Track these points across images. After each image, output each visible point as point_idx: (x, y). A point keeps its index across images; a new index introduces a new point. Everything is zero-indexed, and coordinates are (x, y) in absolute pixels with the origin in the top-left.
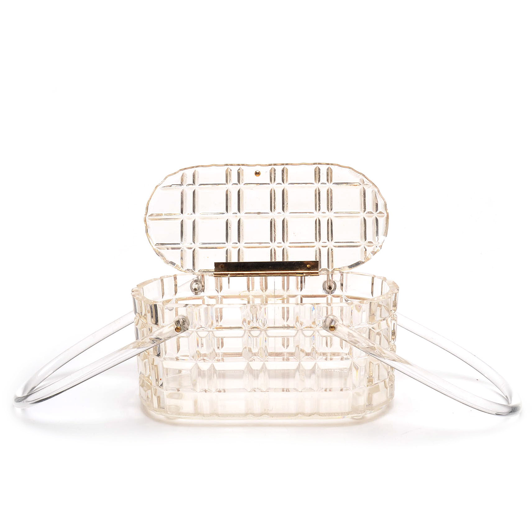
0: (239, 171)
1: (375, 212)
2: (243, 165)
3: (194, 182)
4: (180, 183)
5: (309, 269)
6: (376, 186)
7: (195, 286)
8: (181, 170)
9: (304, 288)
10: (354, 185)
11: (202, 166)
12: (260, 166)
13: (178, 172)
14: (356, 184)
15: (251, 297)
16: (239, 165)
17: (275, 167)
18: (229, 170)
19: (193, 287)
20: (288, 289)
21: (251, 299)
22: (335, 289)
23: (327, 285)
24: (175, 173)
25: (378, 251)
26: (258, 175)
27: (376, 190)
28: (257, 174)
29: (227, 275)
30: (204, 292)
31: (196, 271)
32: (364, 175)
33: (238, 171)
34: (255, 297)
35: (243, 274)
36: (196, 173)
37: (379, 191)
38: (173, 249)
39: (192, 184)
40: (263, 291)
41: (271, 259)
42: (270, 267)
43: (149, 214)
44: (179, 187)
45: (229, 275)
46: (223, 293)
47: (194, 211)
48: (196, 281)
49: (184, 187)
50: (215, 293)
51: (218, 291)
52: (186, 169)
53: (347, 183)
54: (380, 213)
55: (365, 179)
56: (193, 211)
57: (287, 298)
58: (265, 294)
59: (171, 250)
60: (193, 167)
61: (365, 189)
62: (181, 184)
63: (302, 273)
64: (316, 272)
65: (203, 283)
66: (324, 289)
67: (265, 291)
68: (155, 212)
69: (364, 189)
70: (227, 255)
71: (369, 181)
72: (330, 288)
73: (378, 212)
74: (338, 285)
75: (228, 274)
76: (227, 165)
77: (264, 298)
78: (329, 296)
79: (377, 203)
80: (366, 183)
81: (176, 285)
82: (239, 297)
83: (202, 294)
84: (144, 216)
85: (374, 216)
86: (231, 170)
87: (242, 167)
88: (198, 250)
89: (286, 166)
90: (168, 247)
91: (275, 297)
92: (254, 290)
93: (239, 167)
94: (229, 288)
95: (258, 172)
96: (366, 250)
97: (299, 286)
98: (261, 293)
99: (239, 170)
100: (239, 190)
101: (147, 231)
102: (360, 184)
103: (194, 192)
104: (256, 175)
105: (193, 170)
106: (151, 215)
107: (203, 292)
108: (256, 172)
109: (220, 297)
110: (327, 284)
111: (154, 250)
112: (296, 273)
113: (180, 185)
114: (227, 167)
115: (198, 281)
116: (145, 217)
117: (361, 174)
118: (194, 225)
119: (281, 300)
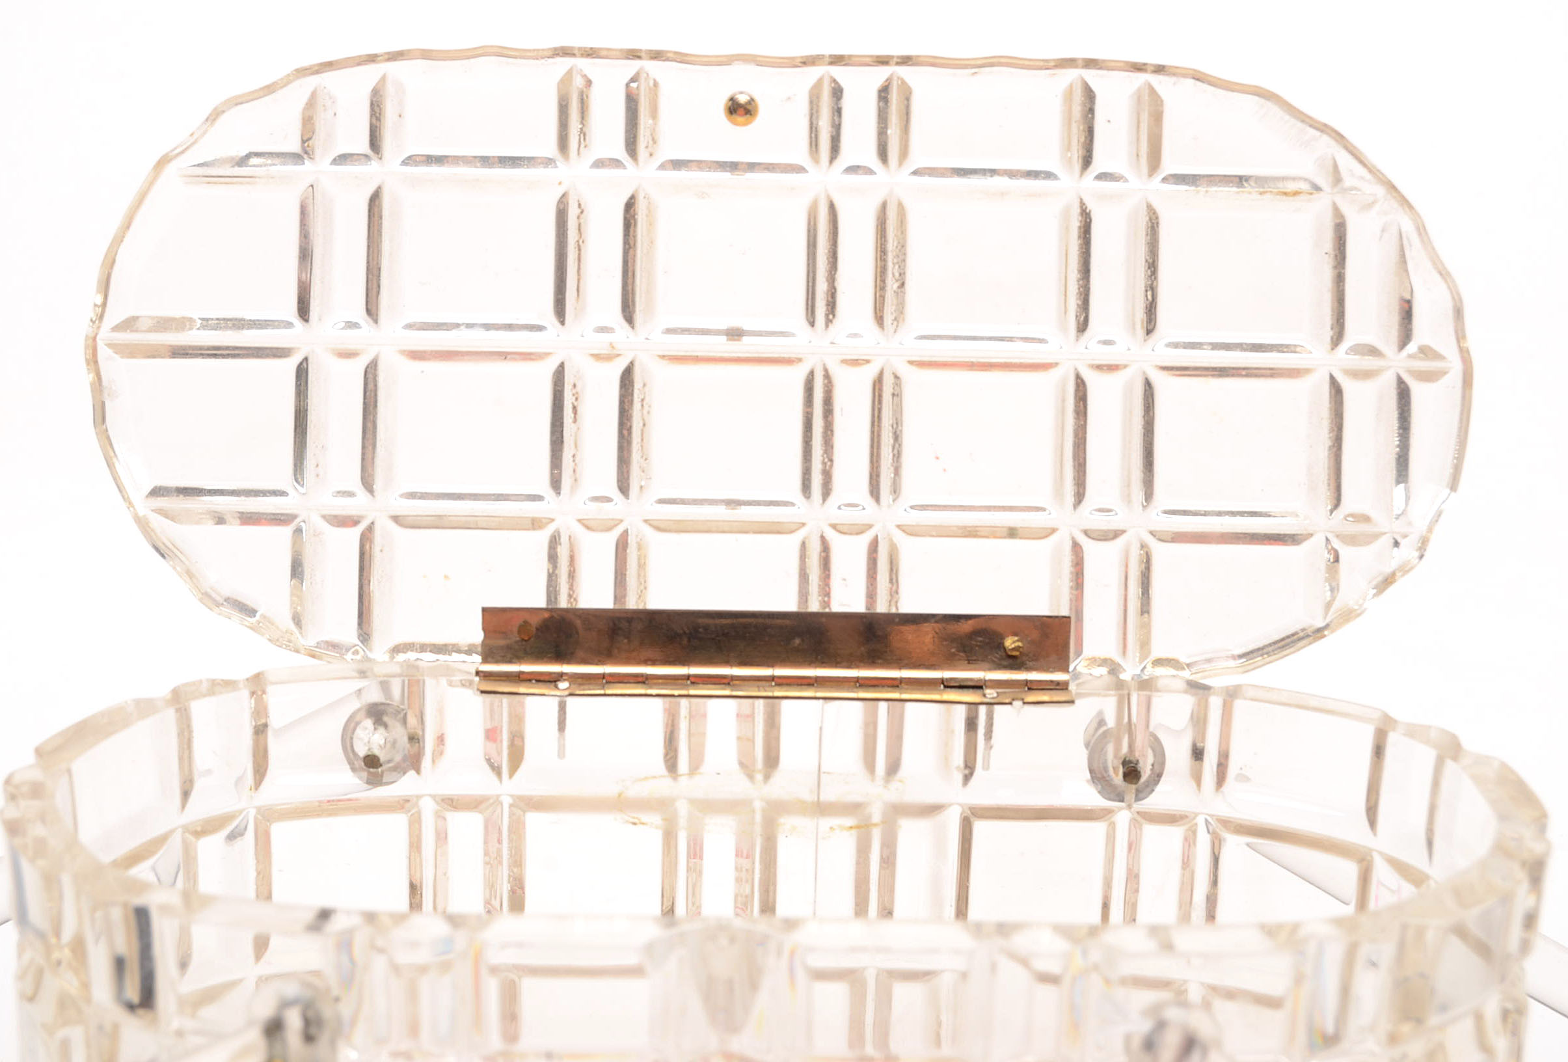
0: (634, 85)
1: (1395, 347)
2: (657, 55)
3: (375, 142)
4: (294, 146)
5: (1013, 661)
6: (1405, 202)
7: (370, 739)
8: (303, 72)
9: (986, 767)
10: (1285, 194)
11: (426, 55)
12: (752, 68)
13: (286, 81)
14: (1291, 186)
15: (682, 808)
16: (634, 54)
17: (840, 73)
18: (579, 82)
19: (356, 749)
20: (893, 768)
21: (682, 822)
22: (1157, 776)
23: (1115, 756)
24: (270, 89)
25: (1405, 569)
26: (741, 119)
27: (1408, 226)
28: (739, 110)
29: (552, 680)
30: (418, 771)
31: (379, 652)
32: (1339, 138)
33: (627, 85)
34: (708, 806)
35: (642, 680)
36: (390, 91)
37: (1421, 230)
38: (249, 519)
39: (366, 156)
40: (751, 777)
41: (804, 595)
42: (797, 641)
43: (114, 315)
44: (291, 169)
45: (563, 685)
46: (524, 783)
47: (372, 310)
48: (377, 714)
49: (319, 169)
50: (480, 782)
51: (497, 770)
52: (328, 66)
53: (1241, 180)
54: (1426, 352)
55: (1345, 161)
56: (369, 312)
57: (883, 822)
58: (759, 793)
59: (235, 531)
60: (372, 59)
61: (1342, 217)
62: (304, 154)
63: (978, 686)
64: (1058, 683)
65: (412, 721)
66: (1098, 777)
67: (767, 777)
68: (150, 309)
69: (1337, 212)
70: (555, 567)
71: (1368, 176)
72: (1131, 773)
73: (1412, 348)
74: (1177, 755)
75: (560, 676)
76: (565, 52)
77: (758, 818)
78: (1123, 817)
79: (1408, 297)
80: (1348, 182)
81: (261, 730)
82: (619, 804)
83: (405, 785)
84: (84, 328)
85: (1390, 367)
86: (589, 83)
87: (653, 68)
88: (385, 529)
89: (903, 71)
90: (219, 508)
91: (822, 809)
92: (703, 769)
93: (634, 66)
94: (561, 753)
95: (742, 99)
96: (1337, 560)
97: (958, 759)
98: (738, 786)
99: (633, 80)
100: (633, 197)
101: (100, 416)
102: (1317, 188)
103: (375, 199)
104: (734, 116)
105: (369, 75)
106: (129, 324)
107: (412, 773)
108: (732, 99)
109: (507, 801)
110: (1118, 748)
111: (142, 524)
112: (942, 681)
113: (297, 158)
114: (567, 62)
115: (390, 710)
116: (92, 335)
117: (1324, 128)
118: (371, 386)
119: (854, 832)
